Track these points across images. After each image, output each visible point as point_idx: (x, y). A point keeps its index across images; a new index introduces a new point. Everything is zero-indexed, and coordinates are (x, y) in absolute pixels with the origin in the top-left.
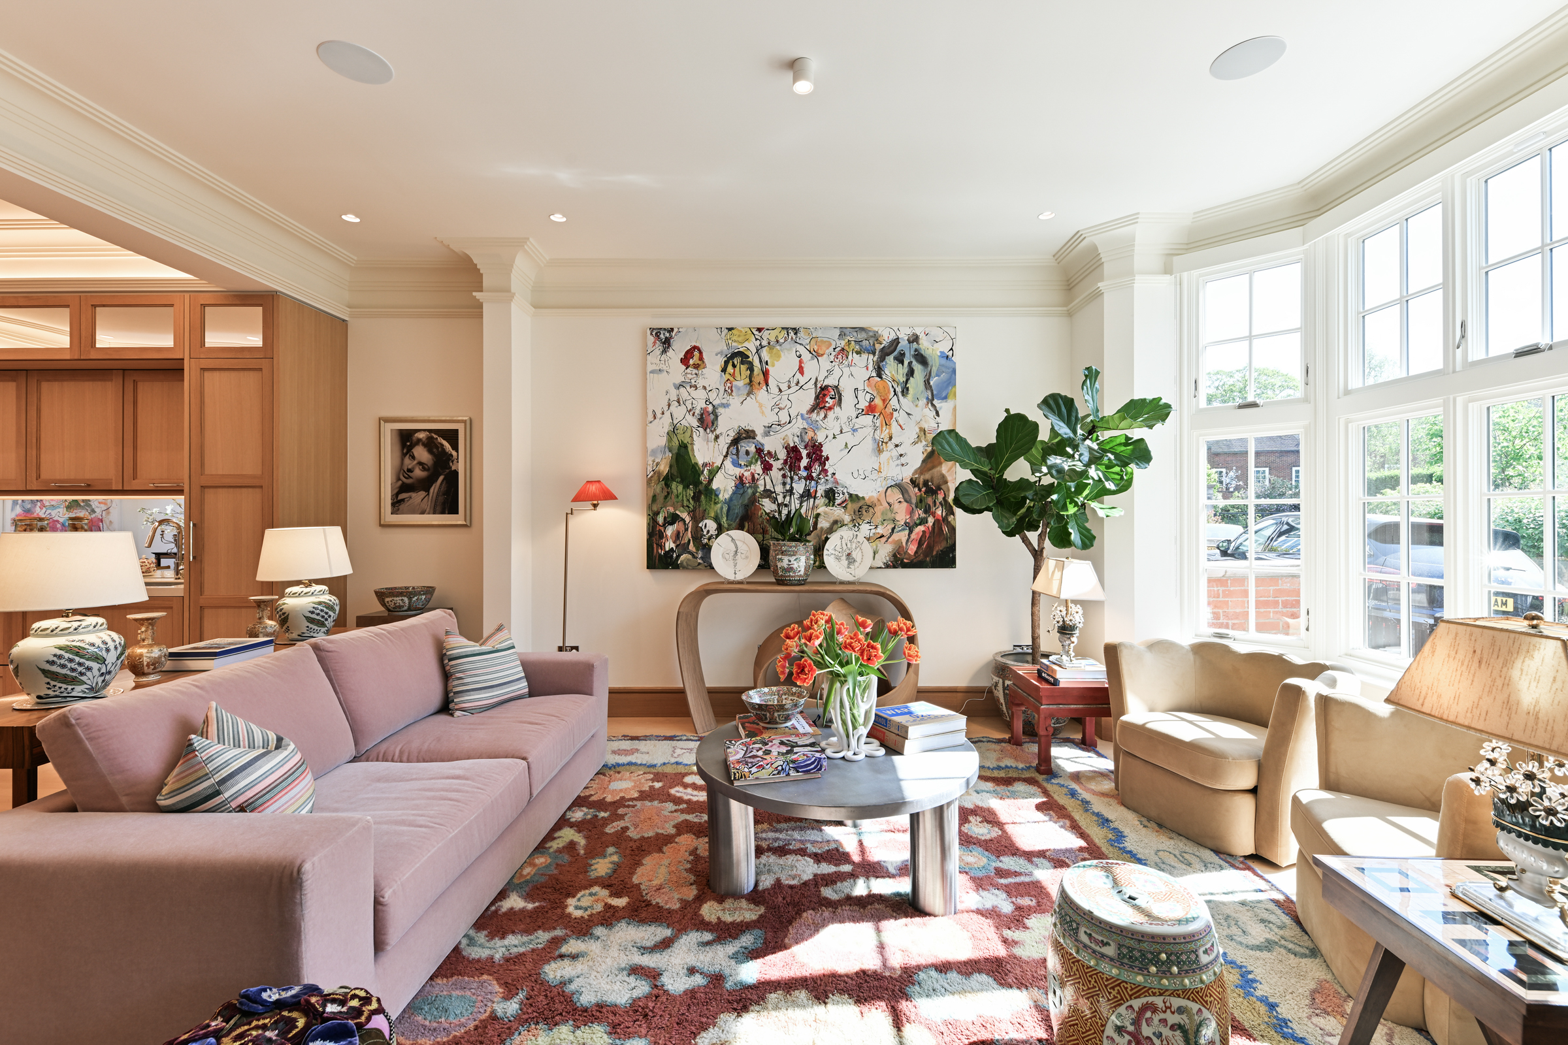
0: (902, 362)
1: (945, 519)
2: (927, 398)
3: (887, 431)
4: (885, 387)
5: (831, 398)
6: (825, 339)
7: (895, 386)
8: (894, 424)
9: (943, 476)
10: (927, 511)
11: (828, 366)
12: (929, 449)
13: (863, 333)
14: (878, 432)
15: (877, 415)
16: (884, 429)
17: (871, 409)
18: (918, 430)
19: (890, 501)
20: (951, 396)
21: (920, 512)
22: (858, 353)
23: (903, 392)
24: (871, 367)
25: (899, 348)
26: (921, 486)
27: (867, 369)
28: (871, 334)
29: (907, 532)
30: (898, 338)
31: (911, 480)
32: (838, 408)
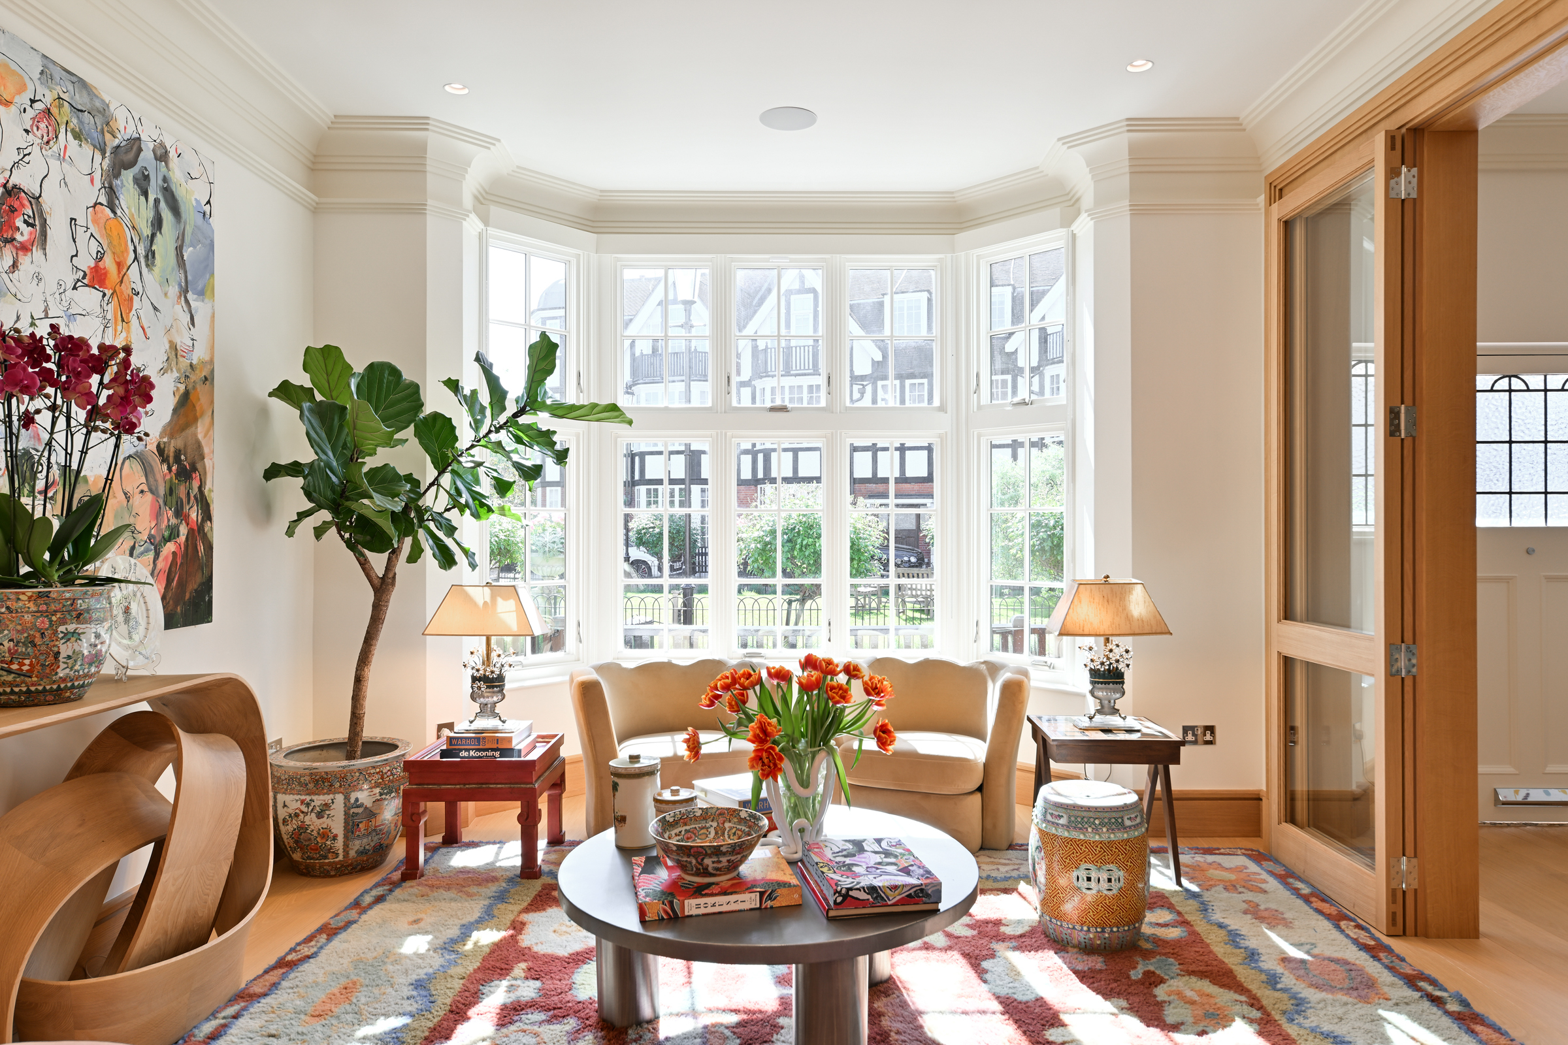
0: (145, 194)
1: (201, 528)
2: (180, 285)
3: (124, 334)
4: (121, 235)
5: (25, 222)
6: (13, 66)
7: (136, 240)
8: (134, 322)
9: (199, 446)
10: (179, 513)
11: (21, 140)
12: (182, 387)
13: (85, 93)
14: (110, 331)
15: (108, 292)
16: (119, 328)
17: (96, 278)
18: (167, 346)
19: (128, 489)
20: (208, 293)
21: (170, 513)
22: (77, 136)
23: (147, 257)
24: (98, 184)
25: (140, 163)
26: (171, 460)
27: (92, 181)
28: (98, 104)
29: (151, 555)
30: (139, 139)
31: (158, 446)
32: (40, 252)
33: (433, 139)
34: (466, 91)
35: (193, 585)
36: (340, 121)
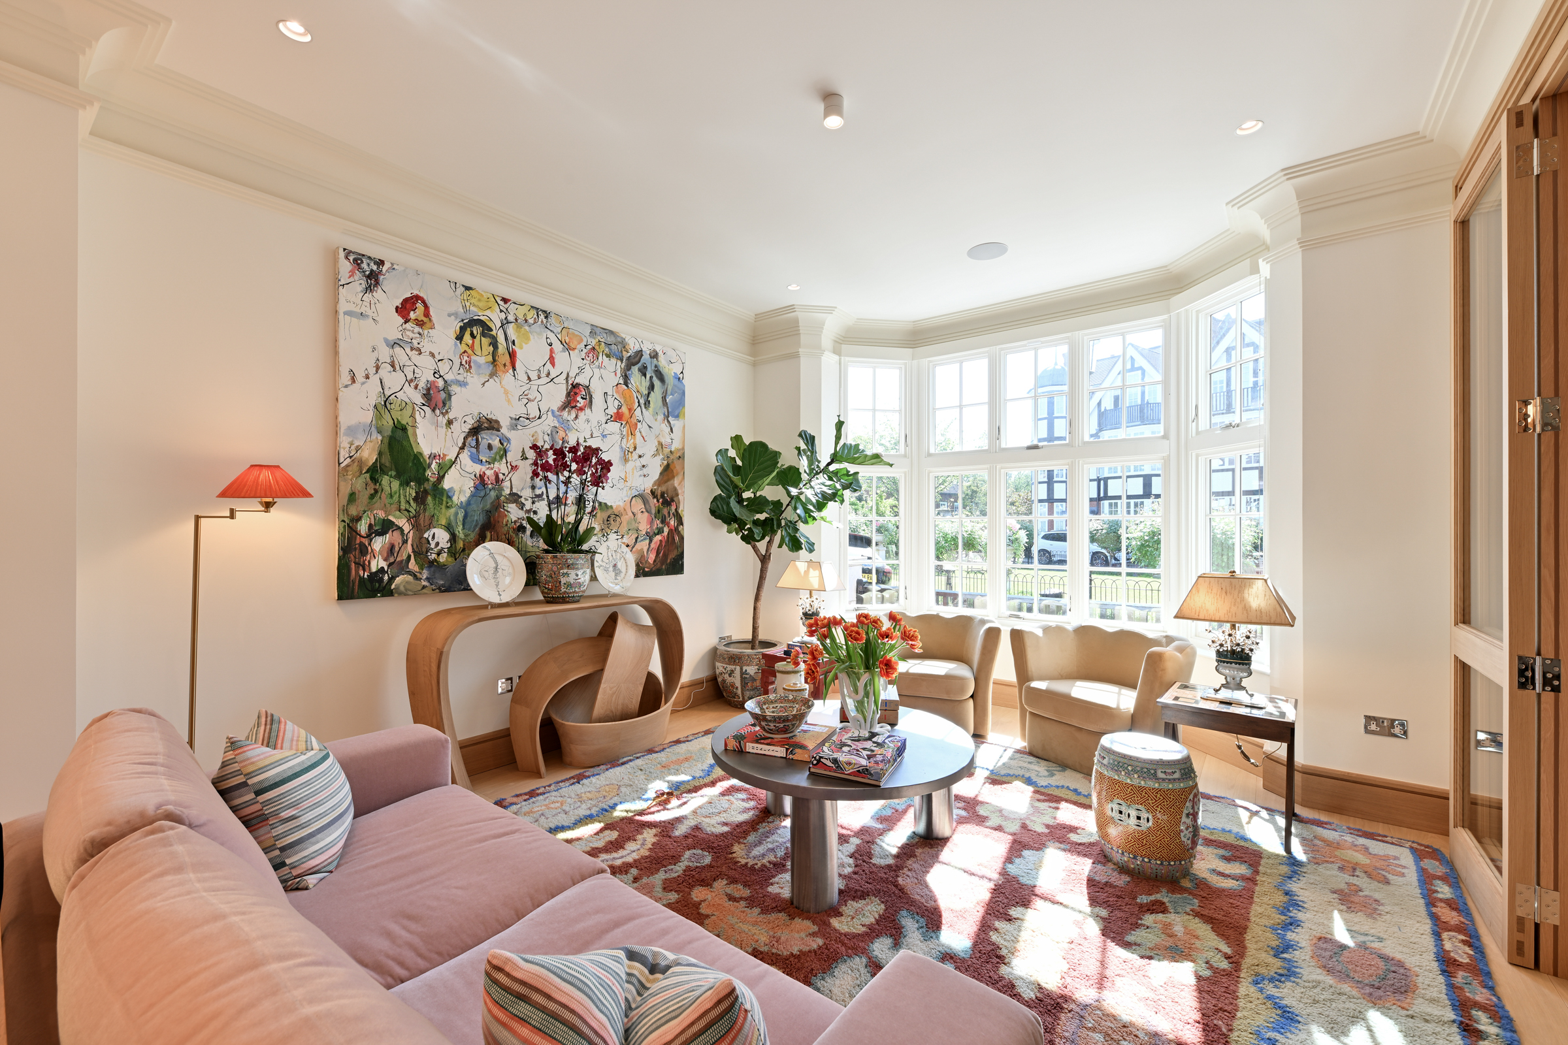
0: (645, 375)
1: (676, 529)
2: (664, 414)
3: (632, 441)
4: (631, 396)
5: (582, 398)
6: (577, 333)
7: (639, 397)
8: (638, 434)
9: (675, 489)
10: (663, 521)
11: (580, 363)
12: (665, 463)
13: (612, 336)
14: (624, 440)
15: (624, 423)
16: (630, 438)
17: (618, 417)
18: (657, 444)
19: (635, 511)
20: (681, 416)
21: (658, 522)
22: (608, 356)
23: (645, 404)
24: (619, 374)
25: (642, 361)
26: (659, 497)
27: (616, 375)
28: (619, 340)
29: (648, 541)
30: (642, 351)
31: (651, 491)
32: (589, 410)
33: (800, 315)
34: (799, 288)
35: (672, 556)
36: (759, 317)
